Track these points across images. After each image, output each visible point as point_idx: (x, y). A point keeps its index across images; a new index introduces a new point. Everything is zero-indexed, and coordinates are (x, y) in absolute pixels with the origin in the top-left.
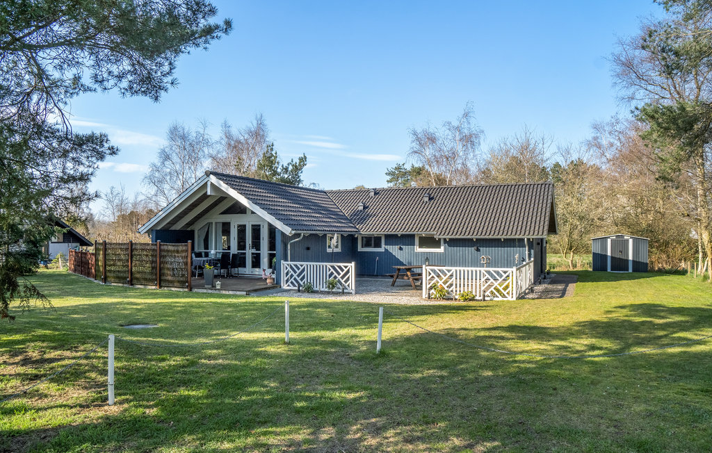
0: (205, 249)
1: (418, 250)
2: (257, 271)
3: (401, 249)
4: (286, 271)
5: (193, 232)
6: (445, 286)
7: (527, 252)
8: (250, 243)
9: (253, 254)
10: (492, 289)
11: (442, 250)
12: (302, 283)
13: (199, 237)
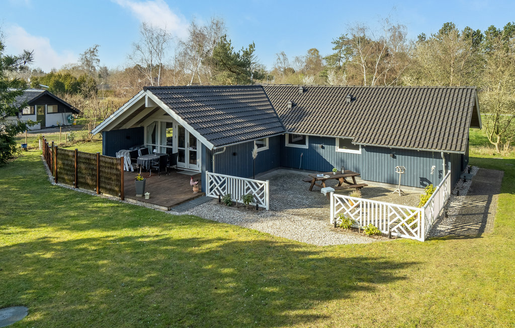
0: (153, 143)
1: (338, 150)
2: (193, 167)
3: (323, 148)
4: (210, 181)
5: (142, 128)
6: (352, 215)
7: (444, 164)
8: (188, 142)
9: (190, 151)
10: (399, 225)
11: (359, 152)
12: (223, 193)
13: (148, 132)
